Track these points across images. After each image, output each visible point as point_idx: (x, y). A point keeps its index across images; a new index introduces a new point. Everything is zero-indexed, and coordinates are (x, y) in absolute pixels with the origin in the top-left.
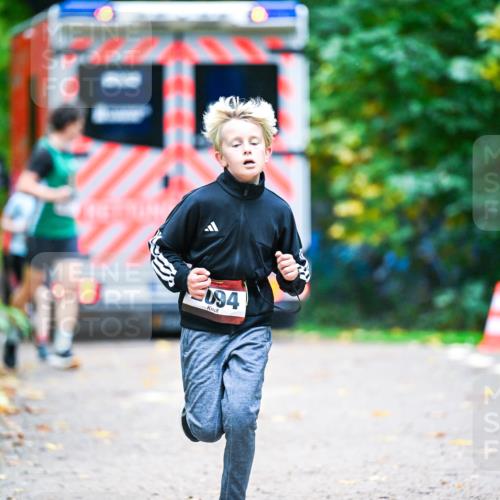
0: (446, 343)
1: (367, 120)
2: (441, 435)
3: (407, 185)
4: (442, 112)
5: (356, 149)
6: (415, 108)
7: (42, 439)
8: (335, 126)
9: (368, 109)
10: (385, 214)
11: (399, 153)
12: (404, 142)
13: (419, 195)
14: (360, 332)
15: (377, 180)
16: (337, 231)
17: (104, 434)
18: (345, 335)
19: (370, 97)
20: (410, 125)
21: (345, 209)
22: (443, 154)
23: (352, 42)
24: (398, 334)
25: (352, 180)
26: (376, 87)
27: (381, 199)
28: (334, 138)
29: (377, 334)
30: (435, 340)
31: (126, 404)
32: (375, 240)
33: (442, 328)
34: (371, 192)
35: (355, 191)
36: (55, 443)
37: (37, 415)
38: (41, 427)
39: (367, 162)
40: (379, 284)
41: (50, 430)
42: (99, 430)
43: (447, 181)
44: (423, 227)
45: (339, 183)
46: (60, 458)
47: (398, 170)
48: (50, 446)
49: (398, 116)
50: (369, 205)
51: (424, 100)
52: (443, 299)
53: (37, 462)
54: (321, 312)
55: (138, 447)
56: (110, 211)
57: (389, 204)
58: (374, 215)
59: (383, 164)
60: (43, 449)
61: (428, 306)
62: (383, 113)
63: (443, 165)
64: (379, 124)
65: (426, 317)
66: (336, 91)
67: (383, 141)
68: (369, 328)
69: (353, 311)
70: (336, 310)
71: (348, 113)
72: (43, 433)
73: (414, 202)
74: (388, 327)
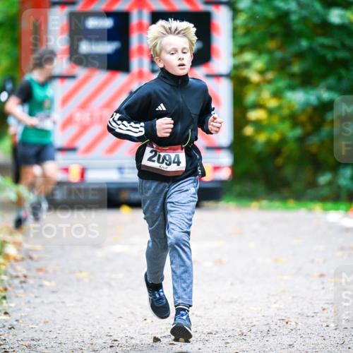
0: (326, 210)
1: (270, 52)
2: (322, 275)
3: (298, 98)
4: (323, 46)
5: (262, 73)
6: (304, 43)
7: (40, 278)
8: (247, 56)
9: (271, 45)
10: (283, 119)
11: (293, 76)
12: (296, 68)
13: (307, 104)
14: (265, 203)
15: (277, 94)
16: (249, 131)
17: (84, 274)
18: (255, 204)
19: (272, 36)
20: (300, 55)
21: (254, 115)
22: (324, 77)
24: (291, 203)
25: (259, 95)
26: (276, 28)
27: (280, 108)
28: (247, 65)
29: (277, 204)
30: (318, 208)
31: (99, 253)
32: (276, 137)
33: (323, 199)
34: (273, 103)
35: (261, 103)
36: (50, 281)
37: (37, 261)
38: (40, 270)
39: (269, 82)
40: (279, 168)
41: (46, 272)
42: (81, 272)
43: (326, 95)
44: (309, 128)
45: (251, 97)
46: (53, 292)
47: (292, 88)
48: (46, 283)
49: (293, 49)
50: (271, 112)
51: (310, 38)
52: (324, 179)
53: (37, 295)
54: (237, 188)
55: (109, 284)
56: (92, 117)
57: (286, 112)
58: (275, 119)
59: (282, 84)
60: (41, 286)
61: (313, 184)
62: (281, 47)
63: (323, 84)
64: (279, 55)
65: (311, 192)
66: (248, 32)
67: (281, 67)
68: (271, 200)
69: (260, 187)
70: (248, 187)
71: (256, 47)
72: (41, 274)
73: (304, 110)
74: (284, 199)
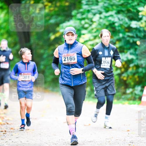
0: (130, 104)
2: (128, 131)
4: (129, 36)
6: (121, 35)
7: (12, 132)
8: (97, 40)
12: (118, 45)
20: (119, 40)
23: (102, 16)
33: (129, 100)
38: (12, 129)
43: (130, 57)
46: (17, 138)
49: (116, 38)
51: (124, 33)
52: (129, 91)
53: (10, 139)
60: (12, 135)
61: (124, 93)
63: (129, 52)
66: (97, 30)
